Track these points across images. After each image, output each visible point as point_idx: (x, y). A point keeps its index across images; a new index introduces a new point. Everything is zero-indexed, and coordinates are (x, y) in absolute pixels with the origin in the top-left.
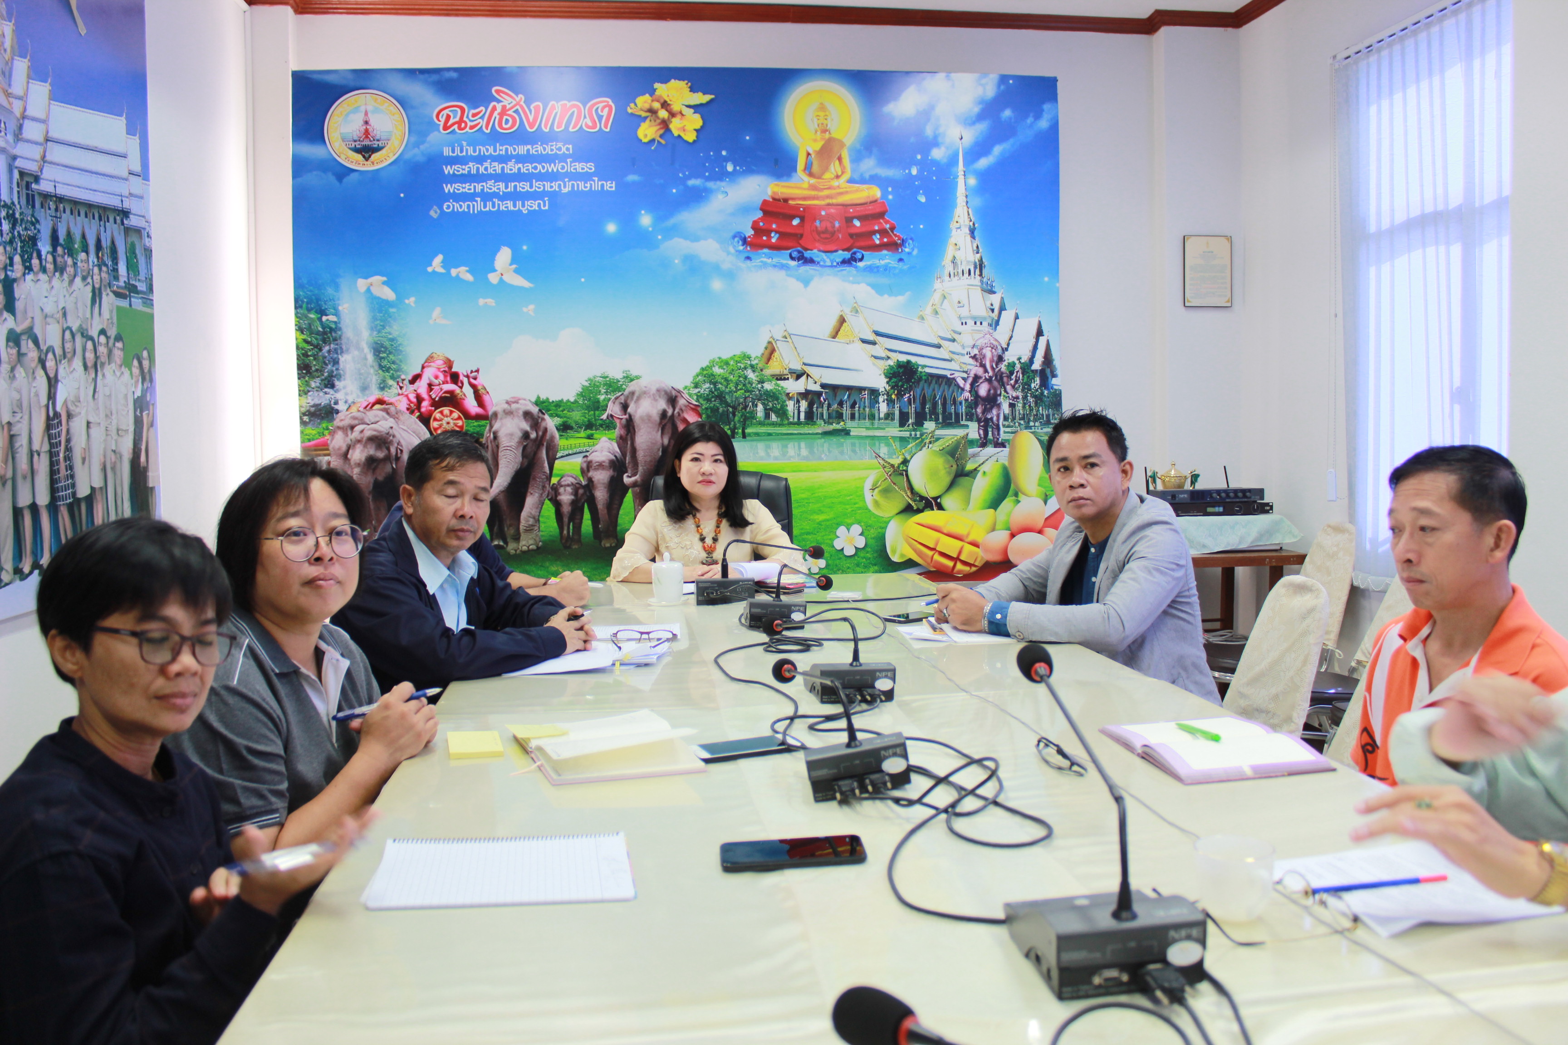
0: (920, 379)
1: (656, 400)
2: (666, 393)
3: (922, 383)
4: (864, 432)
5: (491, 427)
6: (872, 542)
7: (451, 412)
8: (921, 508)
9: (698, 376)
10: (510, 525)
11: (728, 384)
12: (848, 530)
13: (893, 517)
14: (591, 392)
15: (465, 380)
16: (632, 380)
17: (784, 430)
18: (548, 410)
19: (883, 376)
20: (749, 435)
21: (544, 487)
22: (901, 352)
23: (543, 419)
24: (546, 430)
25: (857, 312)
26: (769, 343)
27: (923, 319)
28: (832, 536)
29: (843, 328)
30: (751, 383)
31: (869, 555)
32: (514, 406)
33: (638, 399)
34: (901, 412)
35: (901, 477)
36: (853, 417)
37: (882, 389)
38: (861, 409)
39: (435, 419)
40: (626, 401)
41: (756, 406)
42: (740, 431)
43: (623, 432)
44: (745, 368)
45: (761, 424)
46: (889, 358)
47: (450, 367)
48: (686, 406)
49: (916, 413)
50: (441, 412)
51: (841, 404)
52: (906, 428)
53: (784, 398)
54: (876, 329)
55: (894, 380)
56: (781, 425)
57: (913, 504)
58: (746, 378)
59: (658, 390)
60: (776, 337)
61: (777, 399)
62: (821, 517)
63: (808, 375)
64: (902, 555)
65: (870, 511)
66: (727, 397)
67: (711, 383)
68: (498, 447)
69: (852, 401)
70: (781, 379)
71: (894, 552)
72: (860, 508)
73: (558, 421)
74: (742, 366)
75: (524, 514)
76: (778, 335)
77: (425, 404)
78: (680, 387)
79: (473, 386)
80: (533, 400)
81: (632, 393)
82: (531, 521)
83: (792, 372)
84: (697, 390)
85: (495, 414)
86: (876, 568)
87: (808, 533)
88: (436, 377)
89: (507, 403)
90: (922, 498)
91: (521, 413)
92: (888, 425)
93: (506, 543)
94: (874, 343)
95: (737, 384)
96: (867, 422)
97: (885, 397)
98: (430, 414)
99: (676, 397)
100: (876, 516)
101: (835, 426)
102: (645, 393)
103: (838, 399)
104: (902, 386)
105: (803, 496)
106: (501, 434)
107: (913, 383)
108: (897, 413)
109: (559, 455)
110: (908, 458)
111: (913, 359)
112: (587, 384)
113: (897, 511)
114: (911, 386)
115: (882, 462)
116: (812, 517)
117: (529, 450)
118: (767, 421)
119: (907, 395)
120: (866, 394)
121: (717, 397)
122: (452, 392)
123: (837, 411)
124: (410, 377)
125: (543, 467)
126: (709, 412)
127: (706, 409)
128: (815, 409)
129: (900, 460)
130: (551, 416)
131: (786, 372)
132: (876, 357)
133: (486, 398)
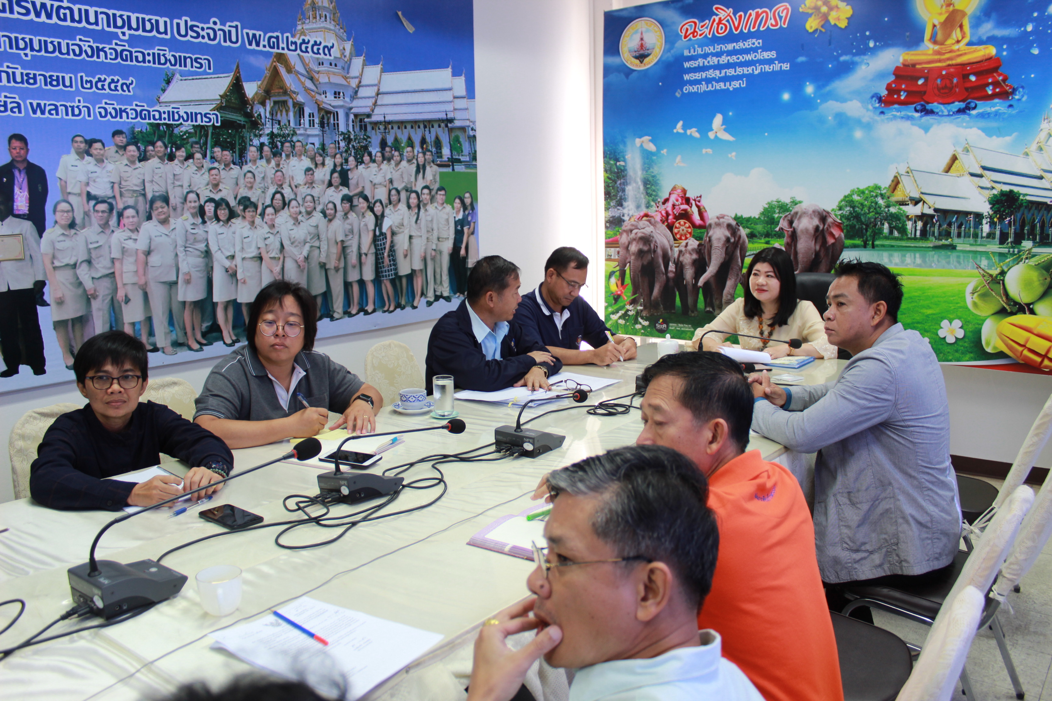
0: (1021, 205)
1: (812, 218)
2: (819, 213)
3: (1022, 209)
4: (968, 248)
5: (708, 233)
6: (969, 334)
7: (685, 223)
8: (1014, 311)
9: (842, 201)
10: (717, 299)
11: (863, 208)
12: (951, 323)
13: (988, 316)
14: (769, 212)
15: (693, 203)
16: (796, 204)
17: (904, 243)
18: (742, 224)
19: (987, 203)
20: (877, 246)
21: (738, 275)
22: (1004, 183)
23: (739, 230)
24: (740, 237)
25: (968, 151)
26: (896, 177)
27: (1027, 154)
28: (937, 327)
29: (955, 164)
30: (880, 207)
31: (966, 345)
32: (721, 220)
33: (800, 217)
34: (1002, 233)
35: (998, 285)
36: (959, 235)
37: (985, 214)
38: (967, 229)
39: (676, 228)
40: (792, 218)
41: (883, 224)
42: (871, 243)
43: (789, 240)
44: (876, 196)
45: (886, 238)
46: (993, 188)
47: (685, 194)
48: (832, 223)
49: (1015, 233)
50: (679, 223)
51: (950, 225)
52: (1005, 246)
53: (905, 219)
54: (983, 165)
55: (997, 206)
56: (901, 239)
57: (1007, 308)
58: (876, 203)
59: (814, 212)
60: (901, 172)
61: (899, 220)
62: (929, 312)
63: (924, 202)
64: (995, 348)
65: (969, 310)
66: (862, 217)
67: (851, 207)
68: (711, 246)
69: (959, 223)
70: (903, 205)
71: (988, 344)
72: (961, 307)
73: (748, 231)
74: (874, 194)
75: (725, 292)
76: (902, 171)
77: (670, 217)
78: (829, 209)
79: (698, 207)
80: (733, 216)
81: (796, 213)
82: (729, 297)
83: (912, 199)
84: (841, 212)
85: (710, 225)
86: (972, 355)
87: (918, 323)
88: (677, 200)
89: (718, 218)
90: (1016, 303)
91: (725, 225)
92: (989, 243)
93: (714, 309)
94: (981, 176)
95: (869, 208)
96: (971, 240)
97: (988, 220)
98: (674, 223)
99: (826, 216)
100: (974, 315)
101: (944, 242)
102: (804, 213)
103: (948, 221)
104: (1004, 211)
105: (916, 294)
106: (713, 238)
107: (1015, 209)
108: (998, 233)
109: (747, 254)
110: (1006, 270)
111: (1016, 189)
112: (766, 206)
113: (992, 312)
114: (1012, 211)
115: (982, 272)
116: (922, 311)
117: (729, 249)
118: (891, 236)
119: (1008, 219)
120: (971, 218)
121: (854, 217)
122: (685, 210)
123: (946, 231)
124: (662, 200)
125: (737, 261)
126: (848, 228)
127: (847, 226)
128: (928, 228)
129: (998, 271)
130: (744, 227)
131: (907, 199)
132: (982, 188)
133: (705, 214)
